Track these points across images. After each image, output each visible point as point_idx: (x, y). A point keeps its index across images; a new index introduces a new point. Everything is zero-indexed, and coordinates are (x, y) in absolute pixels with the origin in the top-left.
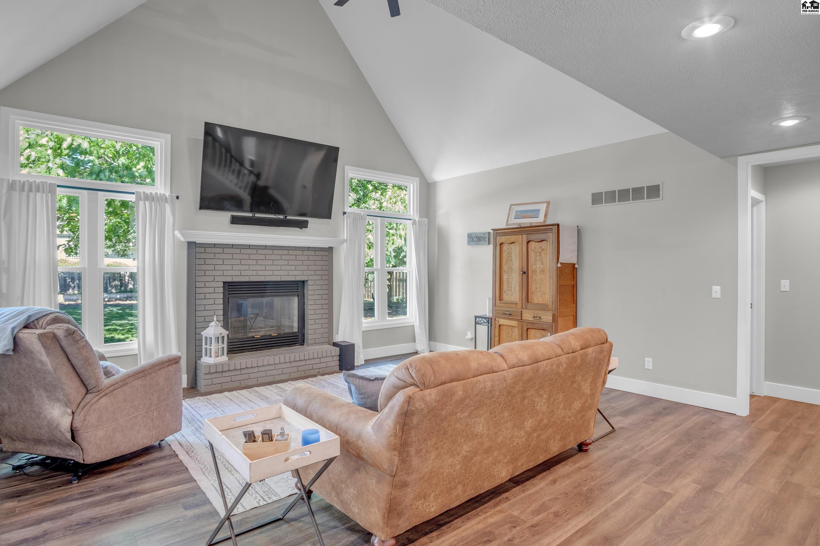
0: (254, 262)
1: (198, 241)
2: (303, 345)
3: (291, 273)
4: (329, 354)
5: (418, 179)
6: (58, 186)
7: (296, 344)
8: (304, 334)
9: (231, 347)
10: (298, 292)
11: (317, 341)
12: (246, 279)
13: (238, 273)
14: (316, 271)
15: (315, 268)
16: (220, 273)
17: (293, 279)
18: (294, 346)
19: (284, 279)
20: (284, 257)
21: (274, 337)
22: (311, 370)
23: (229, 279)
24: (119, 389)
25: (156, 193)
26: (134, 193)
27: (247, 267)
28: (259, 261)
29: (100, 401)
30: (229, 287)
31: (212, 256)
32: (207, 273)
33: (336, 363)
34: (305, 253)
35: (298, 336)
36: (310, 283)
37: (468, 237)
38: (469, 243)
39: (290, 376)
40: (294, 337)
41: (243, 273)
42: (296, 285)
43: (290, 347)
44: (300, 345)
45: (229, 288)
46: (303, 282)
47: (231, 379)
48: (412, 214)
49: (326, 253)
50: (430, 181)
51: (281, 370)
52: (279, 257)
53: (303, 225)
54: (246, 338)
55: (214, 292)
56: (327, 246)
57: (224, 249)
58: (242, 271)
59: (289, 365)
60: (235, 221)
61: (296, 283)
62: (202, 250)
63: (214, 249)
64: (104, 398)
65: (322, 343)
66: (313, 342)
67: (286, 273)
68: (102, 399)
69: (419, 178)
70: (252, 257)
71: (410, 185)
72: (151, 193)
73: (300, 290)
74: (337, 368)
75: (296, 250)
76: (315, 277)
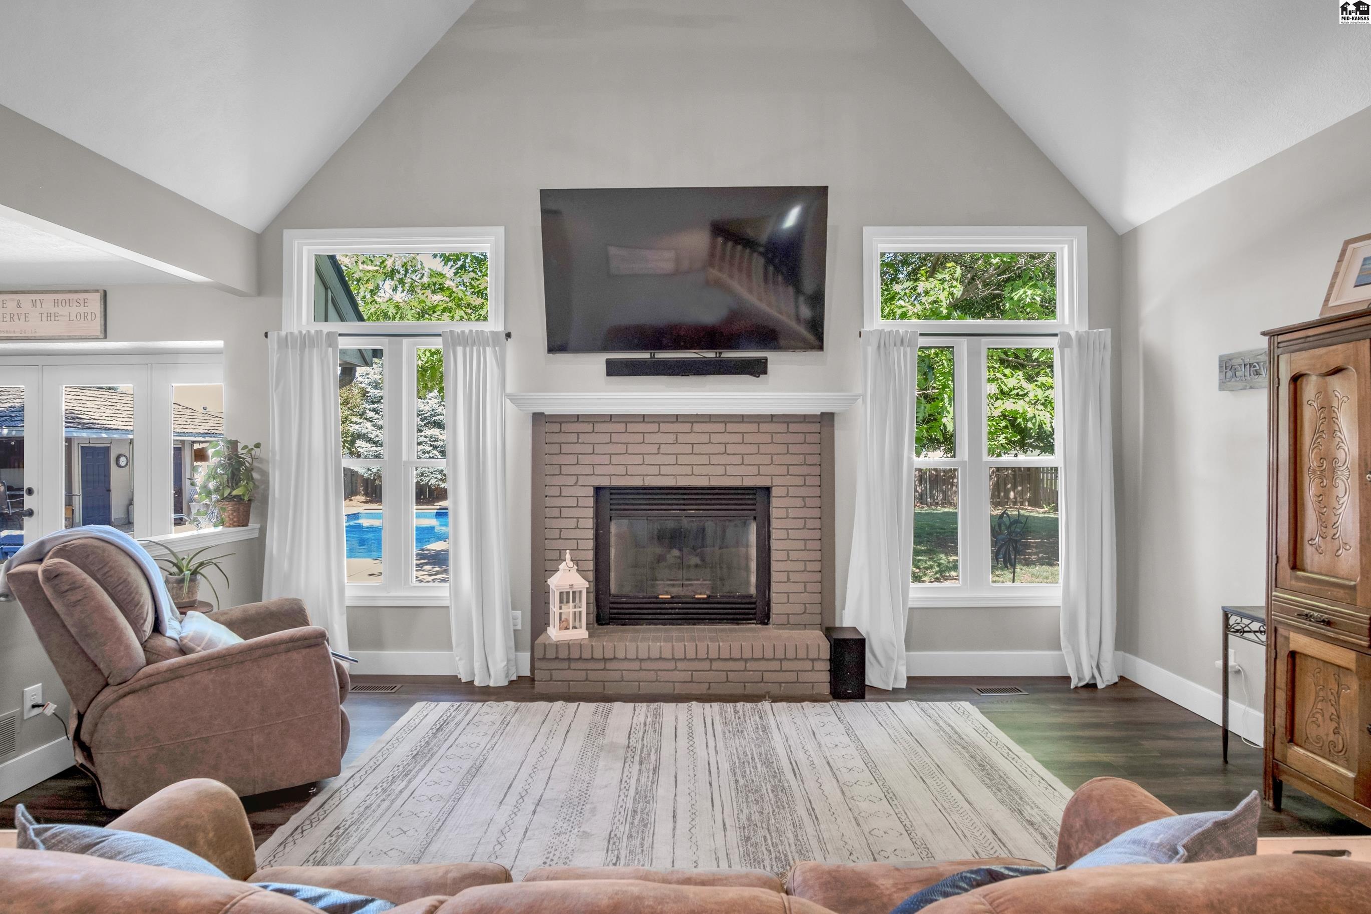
0: (653, 449)
1: (549, 410)
2: (767, 624)
3: (731, 470)
4: (802, 654)
5: (1083, 230)
6: (340, 335)
7: (751, 619)
8: (769, 600)
9: (615, 611)
10: (754, 510)
11: (793, 619)
12: (637, 482)
13: (621, 470)
14: (790, 467)
15: (788, 459)
16: (588, 470)
17: (736, 483)
18: (745, 624)
19: (715, 483)
20: (716, 438)
21: (702, 601)
22: (759, 685)
23: (604, 482)
24: (161, 685)
25: (471, 331)
26: (440, 335)
27: (638, 459)
28: (662, 446)
29: (121, 701)
30: (613, 497)
31: (573, 438)
32: (565, 469)
33: (822, 677)
34: (764, 427)
35: (755, 603)
36: (775, 492)
37: (1221, 367)
38: (1223, 386)
39: (709, 688)
40: (747, 606)
41: (632, 470)
42: (751, 497)
43: (738, 624)
44: (760, 624)
45: (611, 499)
46: (767, 490)
47: (587, 675)
48: (1067, 322)
49: (815, 427)
50: (1122, 230)
51: (690, 672)
52: (704, 438)
53: (757, 368)
54: (644, 598)
55: (577, 506)
56: (817, 411)
57: (595, 425)
58: (628, 467)
59: (706, 665)
60: (614, 369)
61: (751, 492)
62: (556, 428)
63: (577, 424)
64: (130, 697)
65: (805, 626)
66: (784, 619)
67: (720, 470)
68: (126, 699)
69: (1085, 228)
70: (649, 438)
71: (1062, 249)
72: (463, 332)
73: (759, 507)
74: (826, 689)
75: (743, 422)
76: (788, 480)
